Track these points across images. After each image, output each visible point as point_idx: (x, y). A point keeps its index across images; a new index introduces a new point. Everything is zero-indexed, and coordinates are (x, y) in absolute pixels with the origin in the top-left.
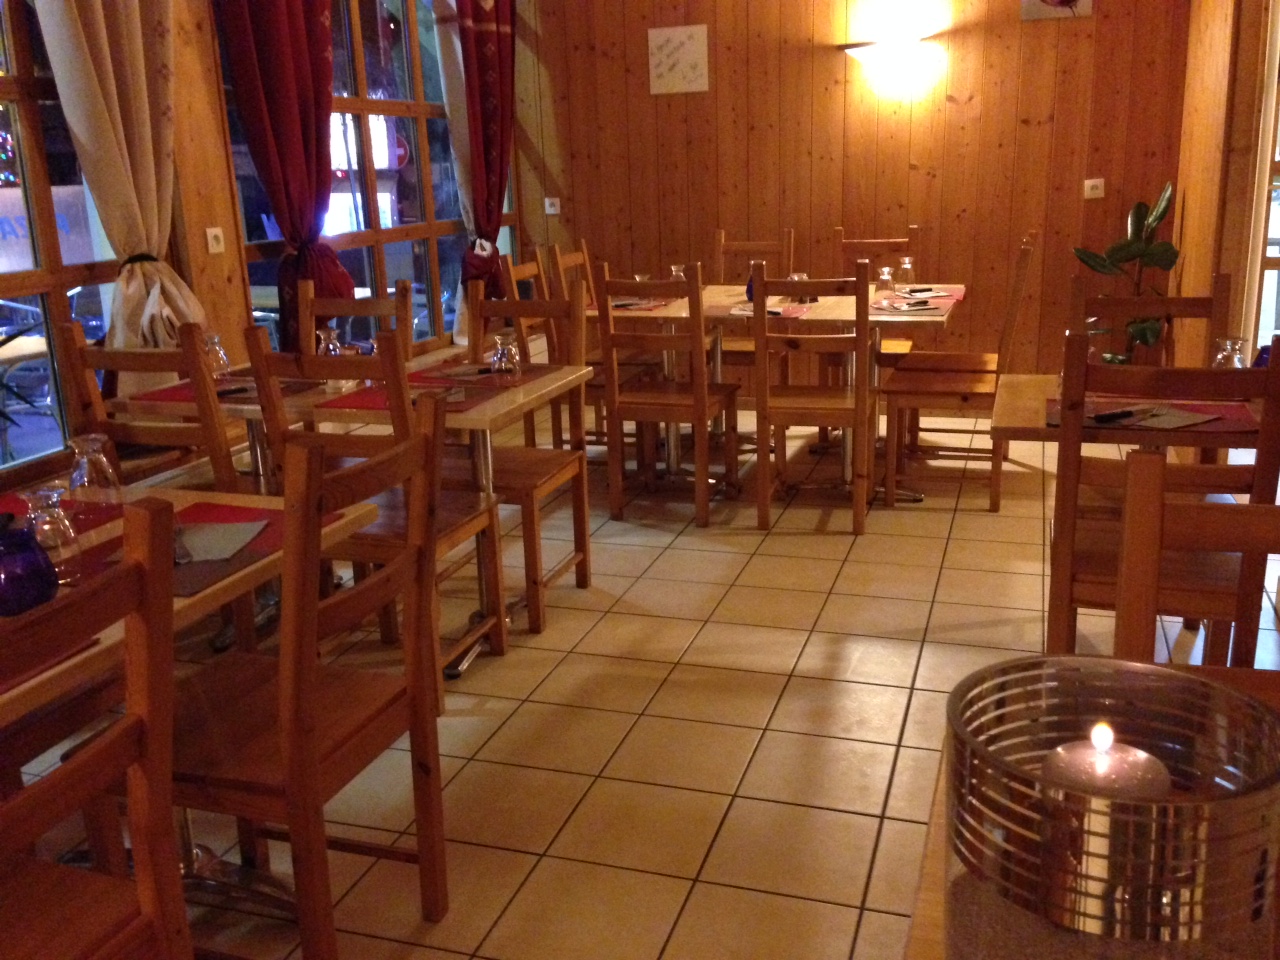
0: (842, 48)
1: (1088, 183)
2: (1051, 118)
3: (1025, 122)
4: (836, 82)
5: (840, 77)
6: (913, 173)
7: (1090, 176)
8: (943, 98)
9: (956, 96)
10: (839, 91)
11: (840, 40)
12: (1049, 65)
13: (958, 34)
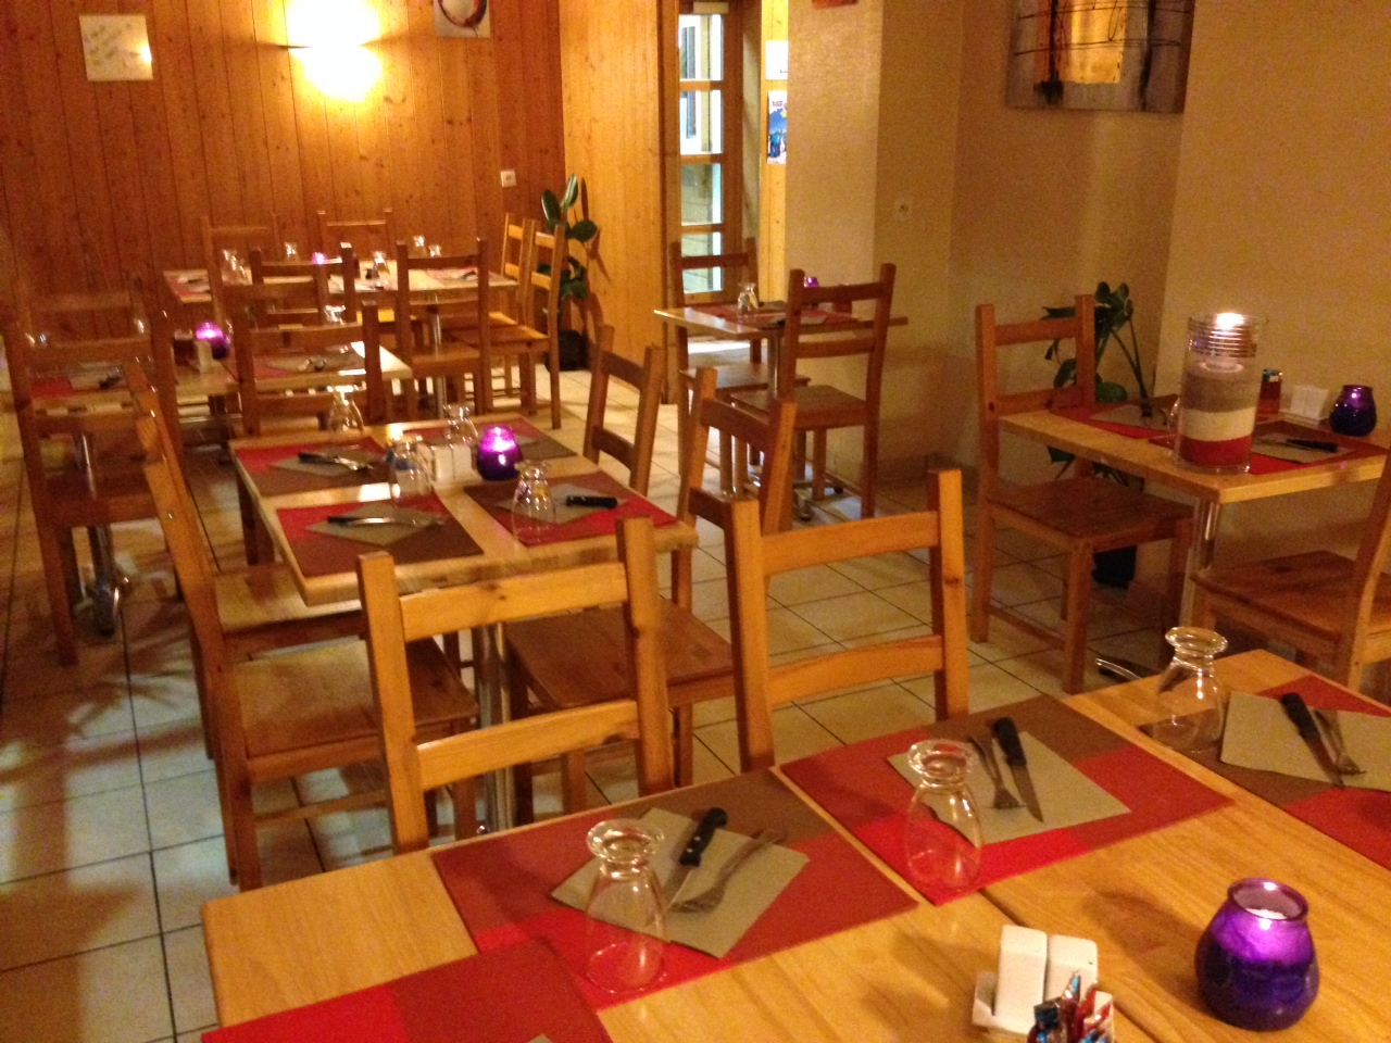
0: (285, 48)
1: (504, 175)
2: (469, 120)
3: (450, 122)
4: (283, 78)
5: (286, 75)
6: (363, 163)
7: (504, 167)
8: (382, 99)
9: (392, 96)
10: (284, 87)
11: (280, 41)
12: (463, 76)
13: (388, 43)
